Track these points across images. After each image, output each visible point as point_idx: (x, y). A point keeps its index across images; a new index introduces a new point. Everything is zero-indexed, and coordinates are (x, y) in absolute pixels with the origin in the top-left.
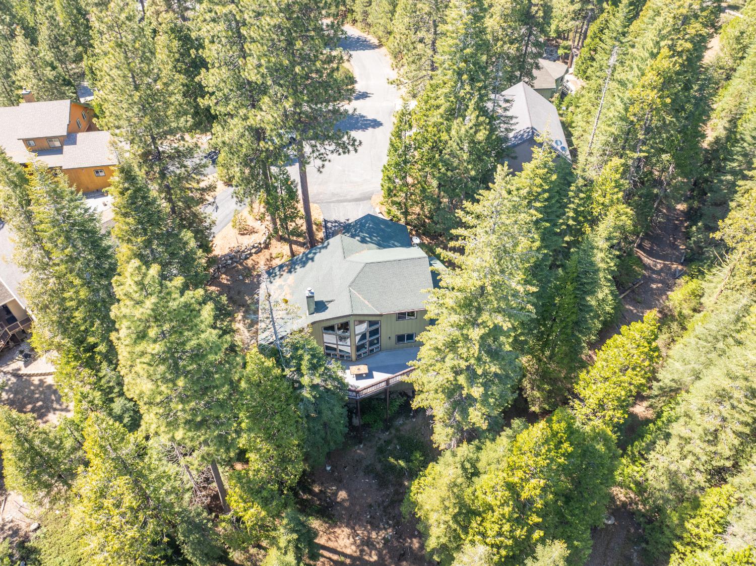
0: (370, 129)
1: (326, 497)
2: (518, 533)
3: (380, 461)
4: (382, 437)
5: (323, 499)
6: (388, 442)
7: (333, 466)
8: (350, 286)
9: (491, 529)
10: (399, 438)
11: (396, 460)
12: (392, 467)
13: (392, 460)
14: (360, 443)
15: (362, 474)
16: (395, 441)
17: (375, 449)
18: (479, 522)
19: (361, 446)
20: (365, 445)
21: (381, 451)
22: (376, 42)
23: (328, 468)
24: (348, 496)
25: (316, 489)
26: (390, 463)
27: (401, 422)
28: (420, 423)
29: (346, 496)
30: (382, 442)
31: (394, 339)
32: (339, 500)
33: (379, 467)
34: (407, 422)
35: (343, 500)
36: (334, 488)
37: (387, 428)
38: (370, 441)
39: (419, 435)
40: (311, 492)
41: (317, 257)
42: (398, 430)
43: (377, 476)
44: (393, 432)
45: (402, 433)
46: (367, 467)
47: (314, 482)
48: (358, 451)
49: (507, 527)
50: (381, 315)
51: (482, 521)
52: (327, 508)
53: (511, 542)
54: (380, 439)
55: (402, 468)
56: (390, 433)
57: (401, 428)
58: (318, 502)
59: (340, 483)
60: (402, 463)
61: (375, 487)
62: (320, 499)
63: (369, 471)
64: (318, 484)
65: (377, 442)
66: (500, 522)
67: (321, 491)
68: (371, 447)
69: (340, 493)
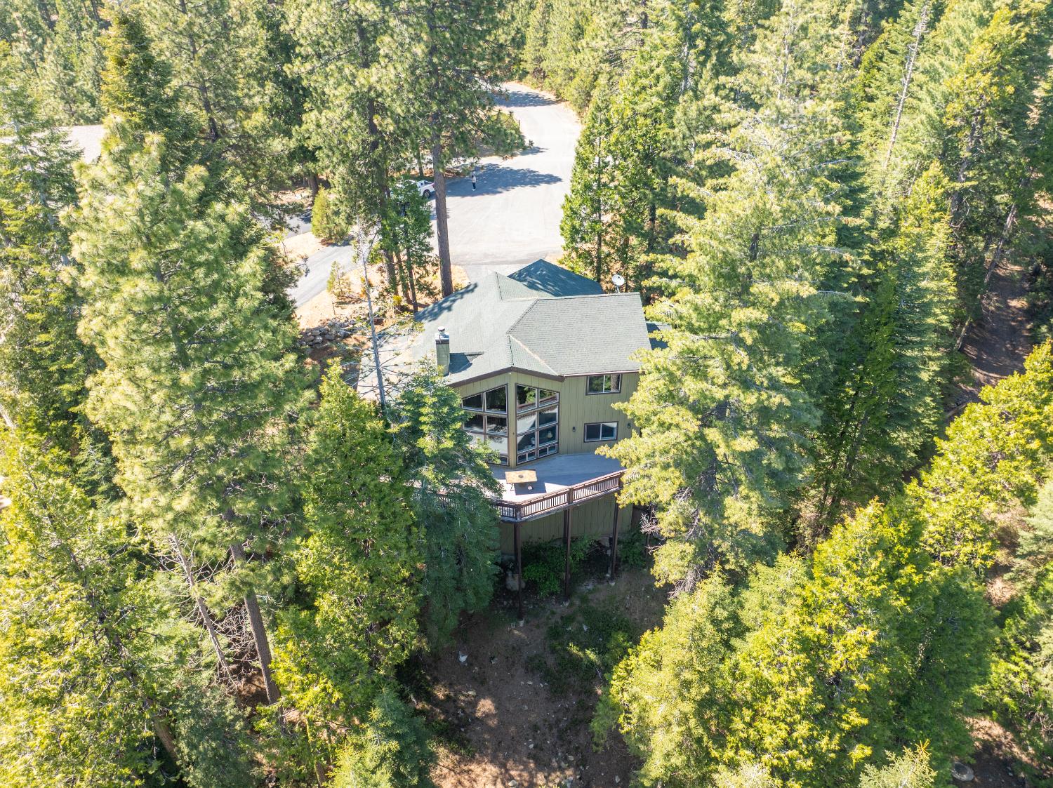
0: (543, 186)
1: (457, 708)
2: (823, 743)
3: (553, 651)
4: (558, 611)
5: (451, 711)
6: (568, 619)
7: (470, 656)
8: (509, 332)
9: (773, 737)
10: (588, 614)
11: (582, 649)
12: (575, 663)
13: (574, 650)
14: (520, 618)
15: (521, 671)
16: (580, 618)
17: (544, 630)
18: (747, 719)
19: (522, 623)
20: (527, 622)
21: (555, 633)
22: (553, 98)
23: (463, 659)
24: (497, 708)
25: (440, 693)
26: (571, 655)
27: (590, 587)
28: (622, 589)
29: (492, 708)
30: (557, 618)
31: (581, 431)
32: (479, 714)
33: (551, 661)
34: (600, 586)
35: (487, 715)
36: (470, 693)
37: (567, 596)
38: (536, 616)
39: (622, 609)
40: (430, 698)
42: (584, 599)
43: (547, 675)
44: (577, 602)
45: (591, 604)
46: (531, 659)
47: (436, 681)
48: (516, 632)
49: (803, 729)
50: (561, 379)
51: (753, 719)
52: (459, 726)
53: (810, 762)
54: (553, 613)
55: (592, 663)
56: (572, 605)
57: (590, 597)
58: (442, 717)
59: (483, 686)
60: (592, 656)
61: (543, 695)
62: (445, 712)
63: (534, 667)
64: (444, 686)
65: (548, 618)
66: (788, 719)
67: (448, 697)
68: (538, 626)
69: (482, 702)
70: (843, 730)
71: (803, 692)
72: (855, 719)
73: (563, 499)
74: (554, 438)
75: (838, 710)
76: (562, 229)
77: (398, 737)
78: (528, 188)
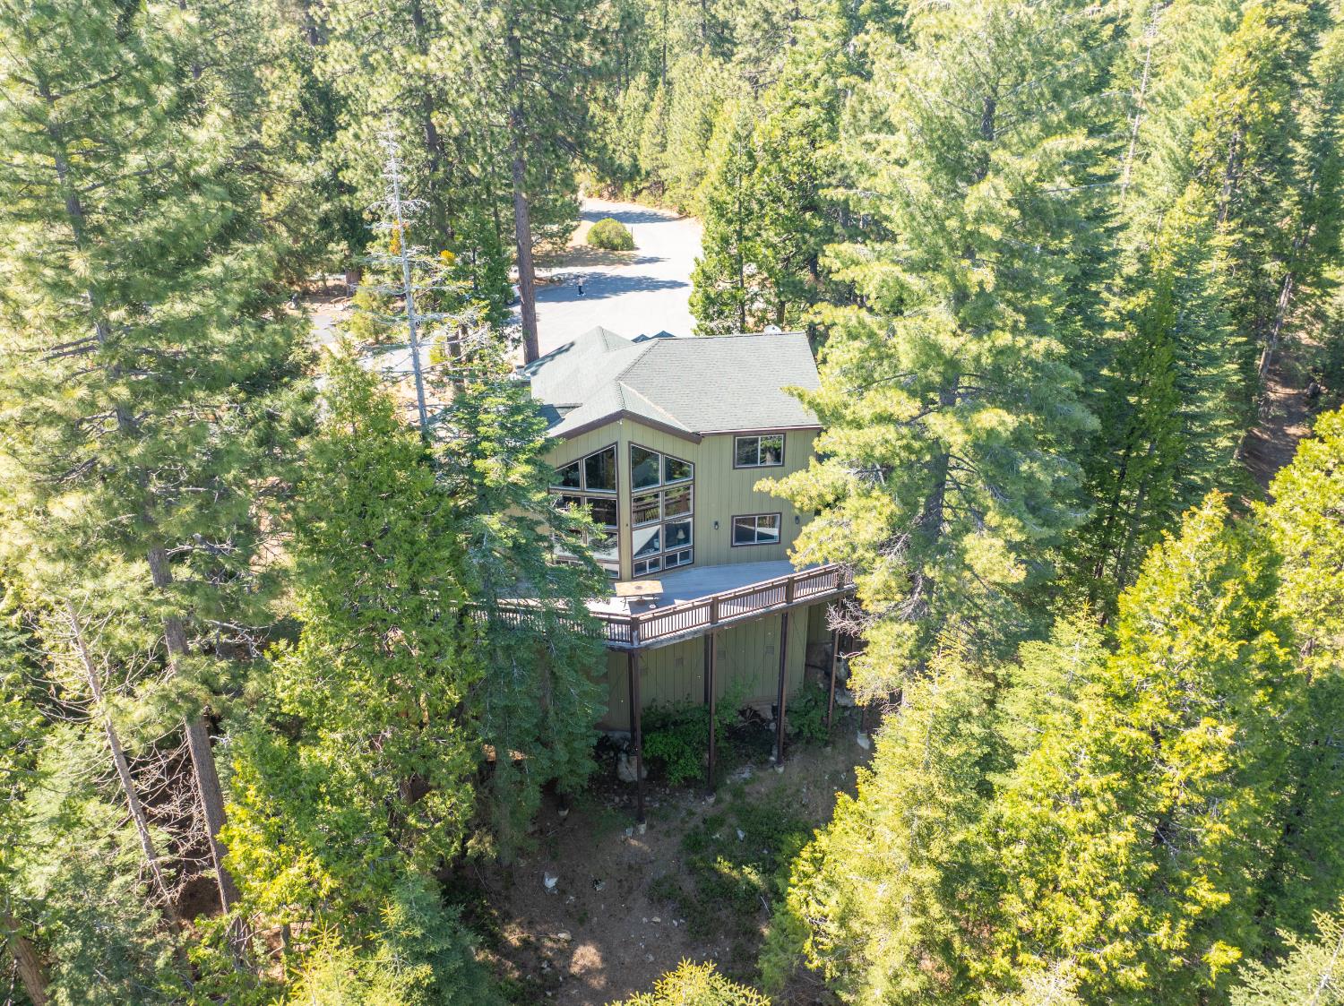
0: (664, 291)
1: (540, 959)
3: (693, 870)
4: (699, 810)
5: (531, 964)
6: (714, 823)
7: (562, 878)
8: (619, 378)
9: (1077, 924)
10: (745, 814)
11: (738, 865)
12: (727, 890)
13: (724, 866)
14: (640, 820)
15: (643, 901)
16: (733, 820)
17: (679, 838)
18: (1030, 895)
19: (642, 828)
20: (651, 827)
21: (695, 844)
22: (675, 215)
23: (551, 883)
24: (604, 960)
25: (514, 937)
26: (720, 875)
27: (747, 775)
28: (796, 779)
29: (597, 959)
30: (696, 821)
31: (726, 531)
32: (575, 969)
33: (689, 885)
34: (761, 774)
35: (589, 971)
36: (562, 936)
37: (712, 790)
38: (665, 818)
39: (796, 806)
40: (495, 943)
41: (542, 370)
42: (738, 793)
43: (684, 908)
44: (728, 797)
45: (749, 800)
46: (659, 884)
47: (507, 917)
48: (634, 842)
49: (1127, 908)
50: (696, 438)
51: (1039, 896)
52: (543, 989)
53: (1141, 971)
54: (691, 813)
55: (753, 889)
56: (718, 801)
57: (747, 789)
58: (516, 974)
59: (582, 926)
60: (754, 878)
61: (678, 938)
62: (522, 966)
63: (661, 895)
64: (520, 925)
65: (683, 821)
66: (1100, 891)
67: (525, 942)
68: (668, 834)
69: (581, 950)
70: (1188, 917)
71: (1120, 841)
72: (1207, 895)
73: (703, 614)
74: (686, 540)
75: (1177, 881)
76: (692, 305)
77: (430, 958)
78: (645, 293)
